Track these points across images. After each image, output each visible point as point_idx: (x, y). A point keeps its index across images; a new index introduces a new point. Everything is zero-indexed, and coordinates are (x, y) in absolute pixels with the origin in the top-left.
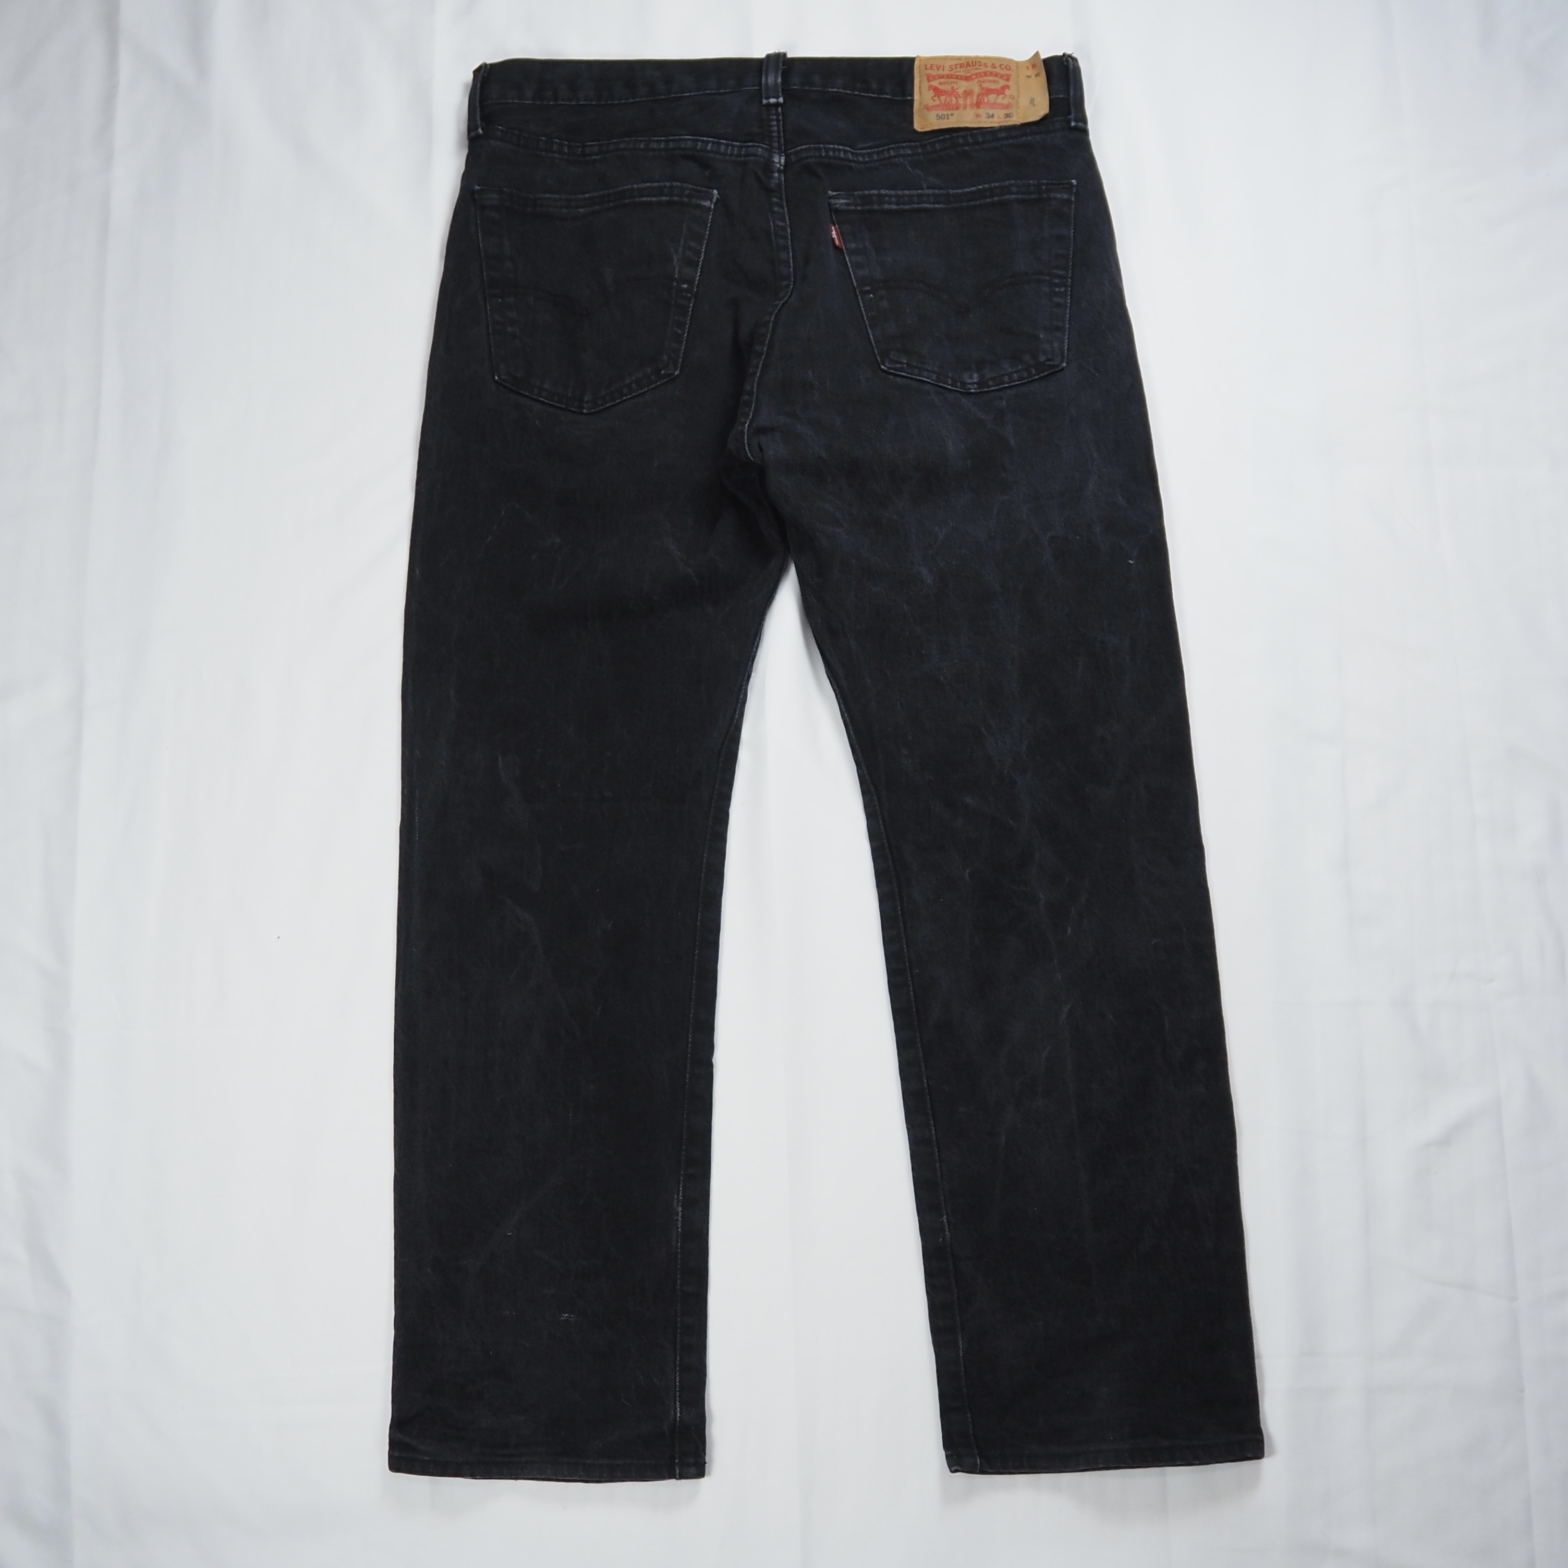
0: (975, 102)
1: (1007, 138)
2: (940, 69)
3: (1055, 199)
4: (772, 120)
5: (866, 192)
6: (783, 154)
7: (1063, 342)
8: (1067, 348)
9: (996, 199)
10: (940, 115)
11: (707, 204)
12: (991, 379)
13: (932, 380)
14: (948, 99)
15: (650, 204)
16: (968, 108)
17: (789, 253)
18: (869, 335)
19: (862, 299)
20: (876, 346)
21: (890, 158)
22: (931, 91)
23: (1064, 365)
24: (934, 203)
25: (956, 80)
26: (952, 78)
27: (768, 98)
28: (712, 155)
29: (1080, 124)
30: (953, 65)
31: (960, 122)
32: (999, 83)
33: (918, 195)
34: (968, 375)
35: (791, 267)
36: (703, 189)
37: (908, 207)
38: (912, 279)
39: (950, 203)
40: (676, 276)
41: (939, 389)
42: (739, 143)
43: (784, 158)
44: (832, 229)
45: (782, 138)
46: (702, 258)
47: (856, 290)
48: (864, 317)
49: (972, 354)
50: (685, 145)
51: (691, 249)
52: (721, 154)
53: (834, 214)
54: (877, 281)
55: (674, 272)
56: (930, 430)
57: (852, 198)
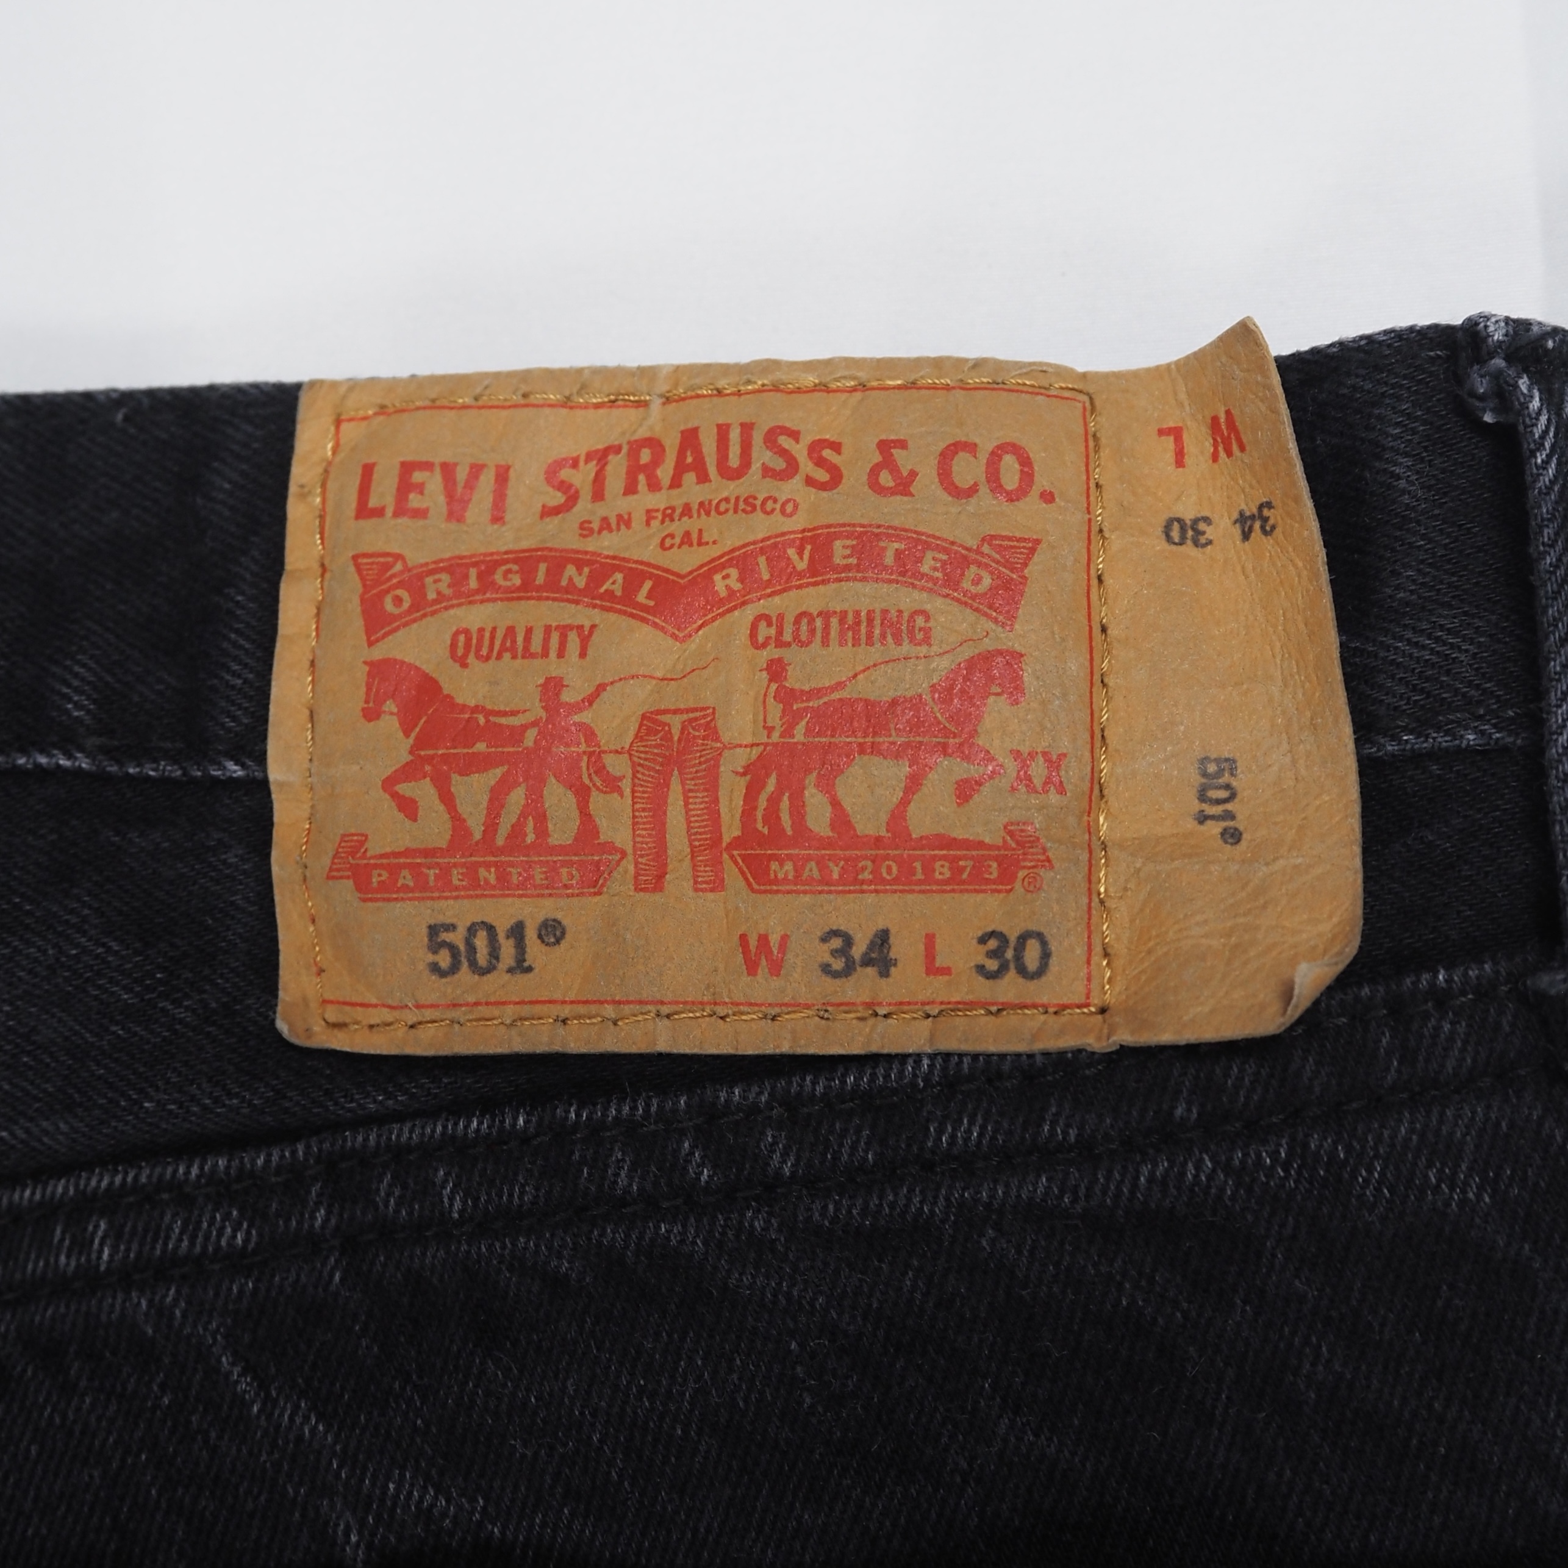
2: (471, 515)
30: (575, 463)
31: (609, 1011)
32: (927, 640)
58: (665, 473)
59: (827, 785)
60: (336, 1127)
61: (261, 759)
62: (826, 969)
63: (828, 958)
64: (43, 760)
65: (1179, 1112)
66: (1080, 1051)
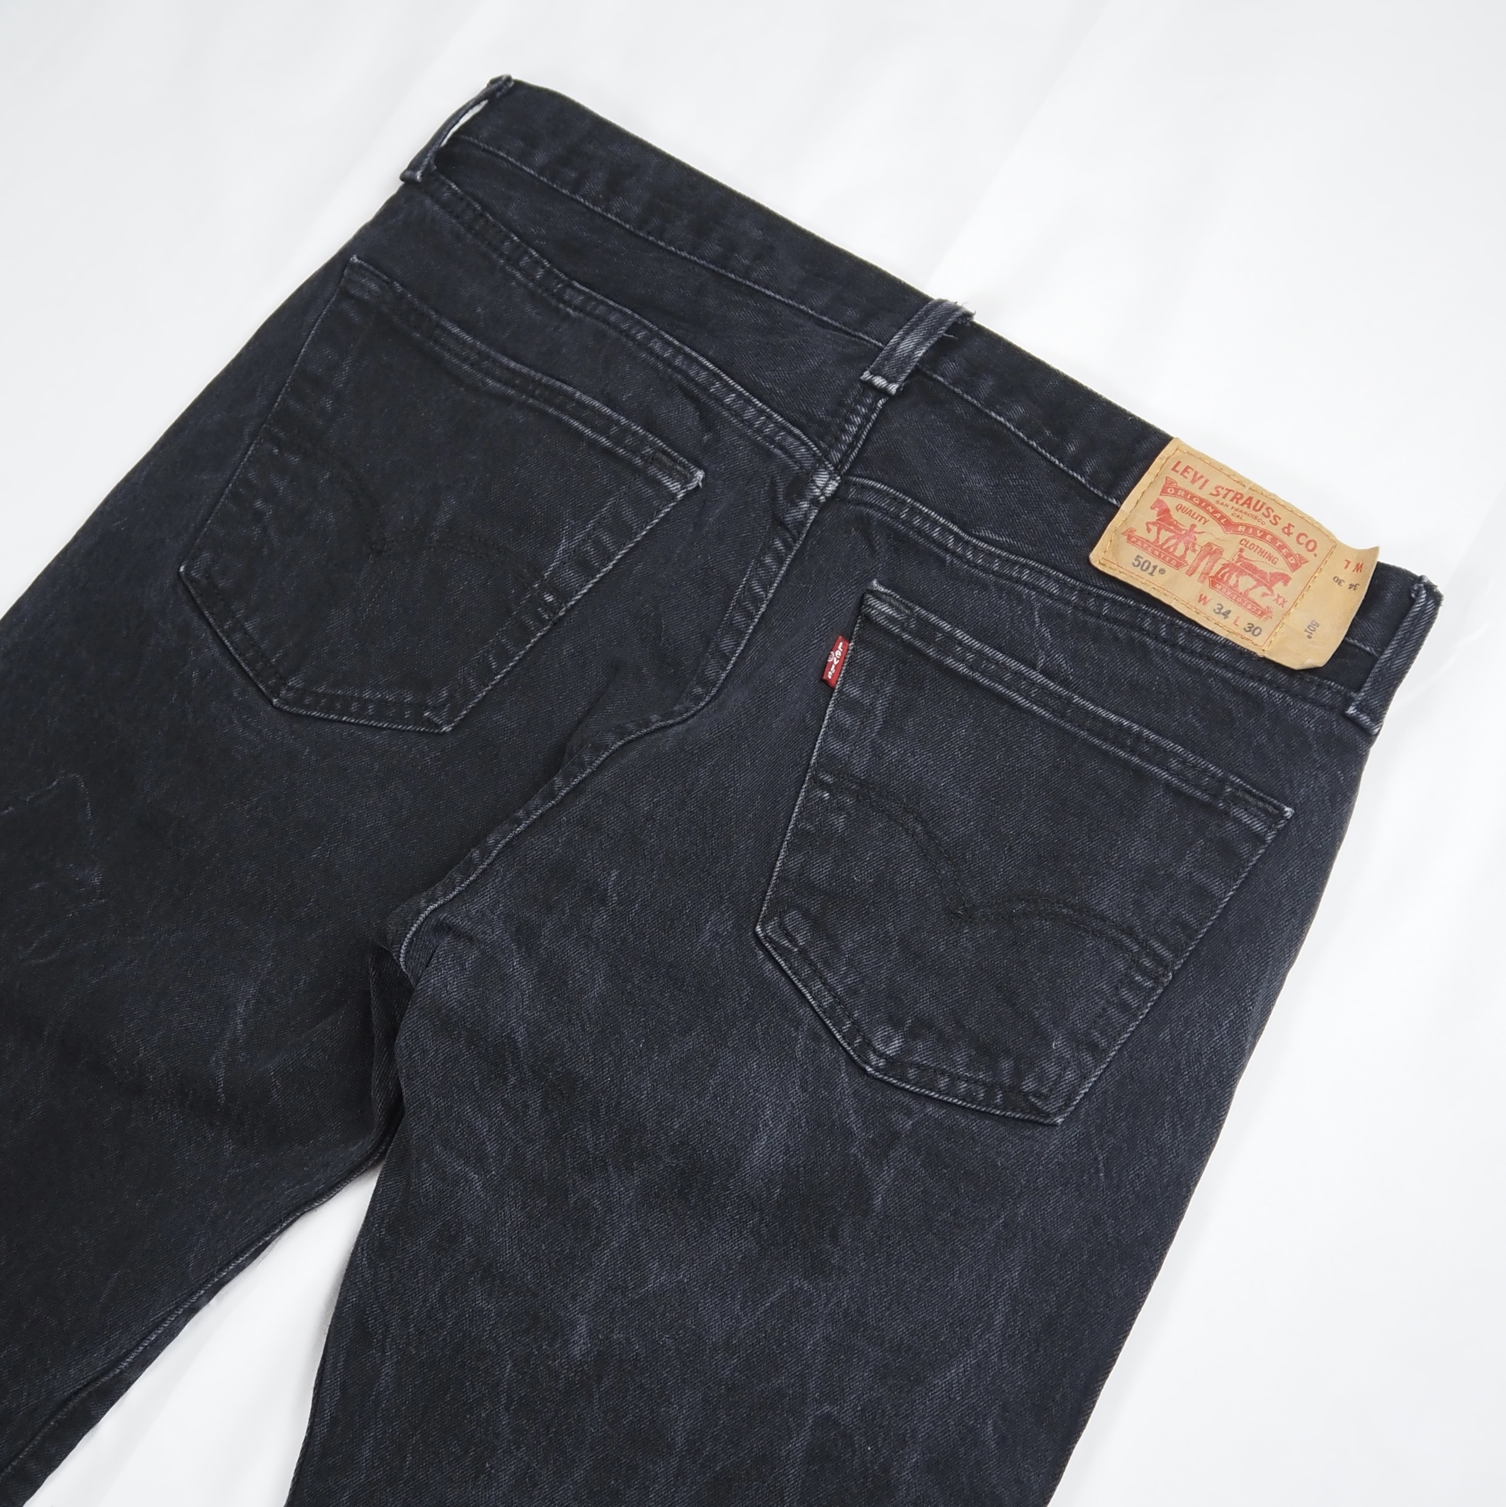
0: (1212, 574)
1: (1226, 666)
2: (1196, 484)
3: (1237, 821)
4: (858, 414)
5: (933, 618)
6: (838, 478)
7: (1085, 1077)
8: (1085, 1093)
9: (1135, 760)
11: (675, 486)
12: (918, 1066)
13: (819, 1006)
14: (1173, 541)
15: (580, 435)
16: (1196, 575)
17: (738, 645)
18: (777, 860)
19: (808, 791)
20: (776, 885)
21: (1018, 581)
22: (1155, 512)
23: (1060, 1120)
24: (1034, 701)
26: (1204, 508)
27: (874, 373)
28: (725, 414)
29: (1364, 718)
30: (1223, 488)
31: (1166, 592)
32: (1275, 564)
33: (1016, 673)
34: (886, 1033)
35: (726, 670)
36: (681, 458)
37: (986, 682)
38: (910, 808)
39: (1062, 717)
40: (546, 574)
41: (819, 1028)
42: (781, 419)
43: (837, 484)
44: (838, 645)
45: (856, 451)
46: (610, 567)
47: (809, 770)
48: (792, 823)
49: (923, 998)
50: (698, 373)
51: (598, 544)
52: (743, 421)
53: (859, 621)
54: (851, 776)
55: (546, 567)
56: (747, 1095)
57: (907, 615)
58: (1241, 502)
59: (1237, 576)
60: (1088, 584)
61: (1121, 503)
62: (1214, 610)
63: (1216, 608)
64: (1075, 475)
65: (1267, 676)
66: (1255, 653)
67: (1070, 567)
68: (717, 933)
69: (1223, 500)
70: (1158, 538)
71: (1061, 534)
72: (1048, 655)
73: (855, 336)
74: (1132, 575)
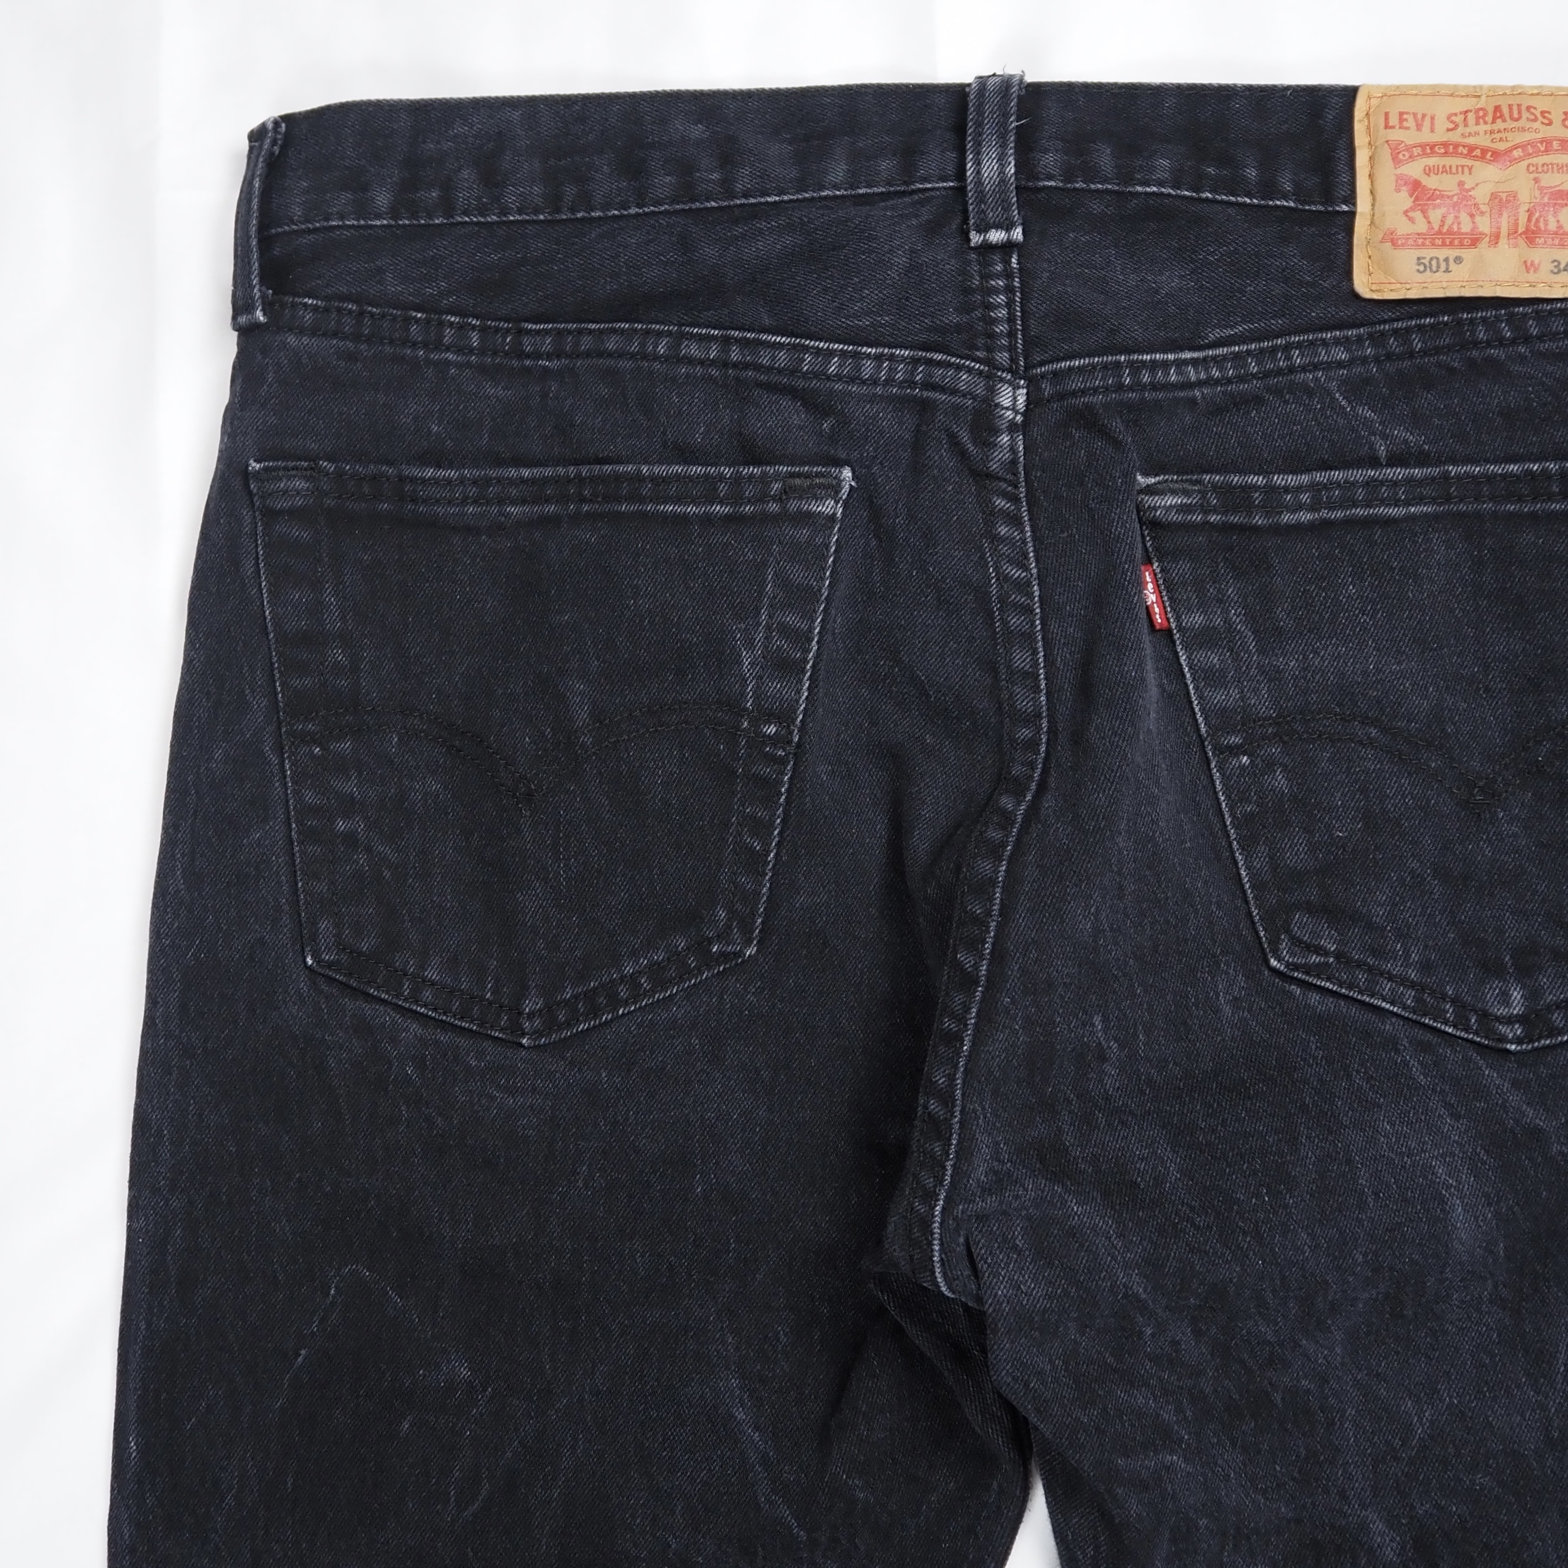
4: (996, 291)
5: (1236, 479)
6: (1022, 382)
10: (1426, 262)
11: (828, 507)
13: (1404, 1009)
16: (1503, 241)
17: (1035, 652)
18: (1238, 869)
19: (1220, 769)
20: (1255, 898)
21: (1292, 370)
22: (1404, 194)
24: (1407, 503)
25: (1469, 162)
26: (1456, 154)
27: (983, 229)
28: (838, 386)
33: (1367, 483)
34: (1497, 991)
35: (1041, 691)
36: (815, 470)
37: (1339, 514)
38: (1350, 715)
39: (1448, 499)
40: (749, 704)
41: (1419, 1034)
42: (907, 353)
43: (1025, 391)
44: (1145, 577)
45: (1020, 336)
46: (815, 648)
47: (1206, 743)
48: (1226, 816)
49: (1506, 922)
50: (773, 358)
51: (785, 631)
52: (864, 382)
53: (1146, 533)
54: (1259, 720)
55: (743, 694)
56: (1405, 1167)
57: (1199, 491)
67: (1342, 317)
68: (1235, 999)
69: (1468, 130)
70: (1429, 222)
71: (1308, 283)
72: (1384, 437)
73: (914, 192)
74: (1425, 285)
